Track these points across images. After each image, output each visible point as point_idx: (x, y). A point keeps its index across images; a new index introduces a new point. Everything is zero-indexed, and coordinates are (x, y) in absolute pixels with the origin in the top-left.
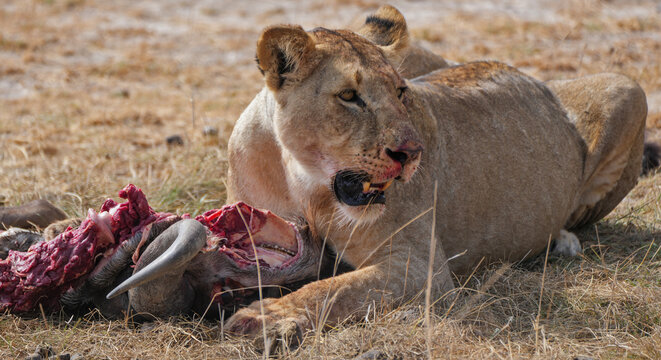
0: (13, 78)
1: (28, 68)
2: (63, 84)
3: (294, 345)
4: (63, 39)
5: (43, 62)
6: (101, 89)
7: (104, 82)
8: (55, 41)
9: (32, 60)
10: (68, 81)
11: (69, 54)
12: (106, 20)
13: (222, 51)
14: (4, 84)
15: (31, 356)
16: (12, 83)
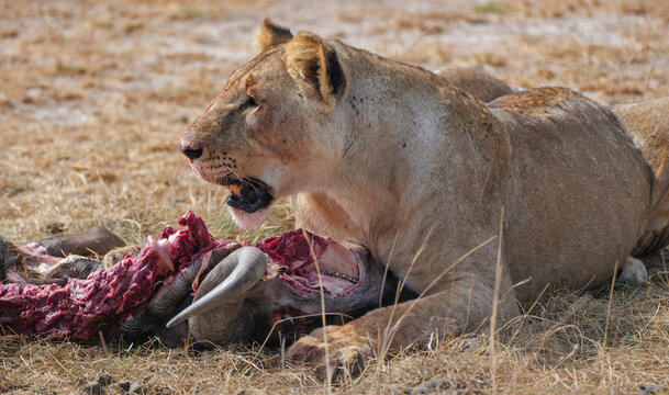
0: (71, 103)
1: (86, 93)
2: (122, 109)
3: (355, 374)
4: (122, 64)
5: (102, 88)
6: (160, 115)
7: (163, 107)
8: (114, 66)
9: (91, 86)
10: (127, 106)
11: (128, 80)
12: (166, 45)
14: (63, 110)
15: (91, 384)
16: (70, 109)
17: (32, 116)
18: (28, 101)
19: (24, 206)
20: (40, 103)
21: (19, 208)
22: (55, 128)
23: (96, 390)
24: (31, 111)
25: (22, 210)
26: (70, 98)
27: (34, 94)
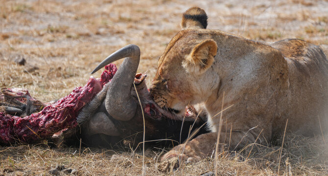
0: (118, 35)
1: (126, 31)
2: (141, 39)
3: (175, 168)
4: (152, 17)
5: (137, 29)
6: (158, 42)
7: (159, 38)
8: (147, 18)
9: (131, 27)
10: (143, 37)
11: (151, 25)
12: (179, 9)
13: (224, 25)
14: (113, 38)
15: (53, 169)
16: (116, 38)
17: (98, 41)
18: (98, 34)
19: (69, 83)
20: (104, 35)
21: (66, 85)
22: (106, 47)
23: (54, 173)
24: (98, 39)
25: (67, 85)
26: (118, 32)
27: (102, 30)
